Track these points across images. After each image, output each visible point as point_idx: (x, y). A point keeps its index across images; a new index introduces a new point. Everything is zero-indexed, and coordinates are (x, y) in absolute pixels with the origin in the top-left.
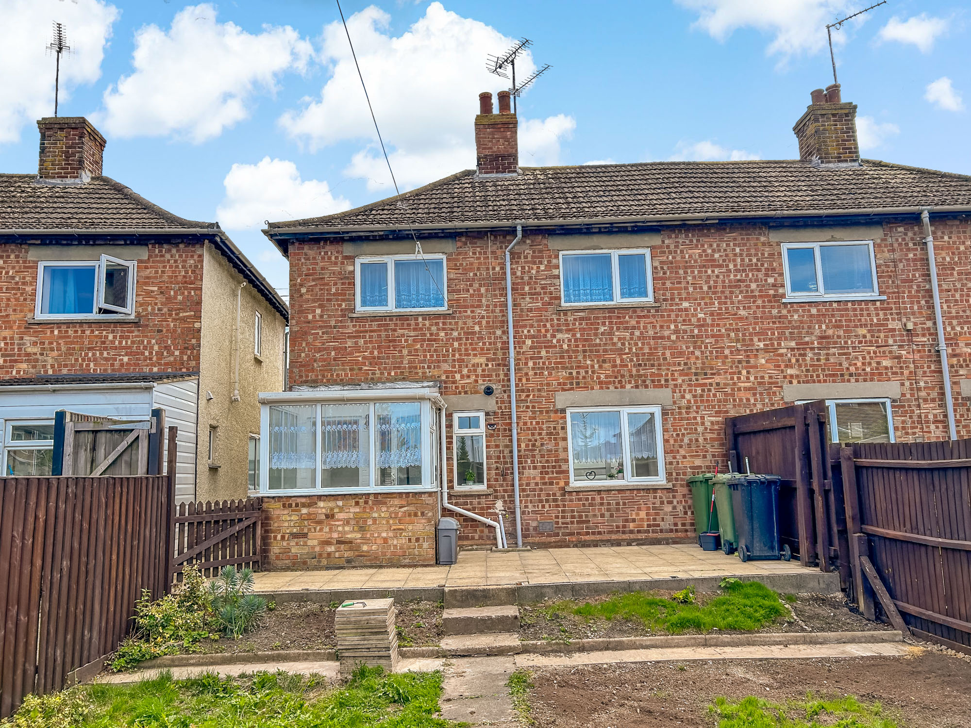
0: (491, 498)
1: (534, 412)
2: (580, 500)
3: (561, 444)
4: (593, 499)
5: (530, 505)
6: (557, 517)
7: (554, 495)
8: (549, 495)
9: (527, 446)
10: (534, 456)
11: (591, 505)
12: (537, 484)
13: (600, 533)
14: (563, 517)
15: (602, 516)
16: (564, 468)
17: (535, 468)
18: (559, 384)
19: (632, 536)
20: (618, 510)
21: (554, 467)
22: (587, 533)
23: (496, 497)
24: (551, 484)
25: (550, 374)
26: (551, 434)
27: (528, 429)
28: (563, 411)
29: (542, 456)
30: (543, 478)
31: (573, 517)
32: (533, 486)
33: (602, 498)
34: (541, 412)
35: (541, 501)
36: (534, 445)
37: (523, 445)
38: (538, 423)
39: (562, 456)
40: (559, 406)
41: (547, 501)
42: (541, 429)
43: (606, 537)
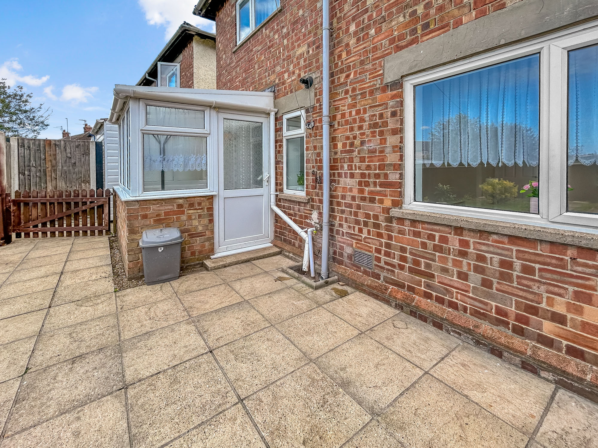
0: (308, 207)
1: (354, 98)
2: (417, 234)
5: (345, 225)
6: (378, 251)
7: (376, 217)
8: (368, 216)
9: (344, 145)
10: (351, 160)
12: (353, 198)
14: (387, 254)
15: (463, 276)
16: (393, 177)
17: (352, 176)
21: (377, 176)
23: (312, 207)
24: (372, 200)
26: (376, 125)
28: (398, 84)
29: (362, 160)
30: (361, 191)
32: (348, 200)
33: (465, 243)
34: (363, 95)
35: (357, 222)
36: (352, 144)
37: (340, 145)
38: (358, 112)
39: (392, 158)
40: (389, 78)
41: (366, 224)
42: (362, 120)
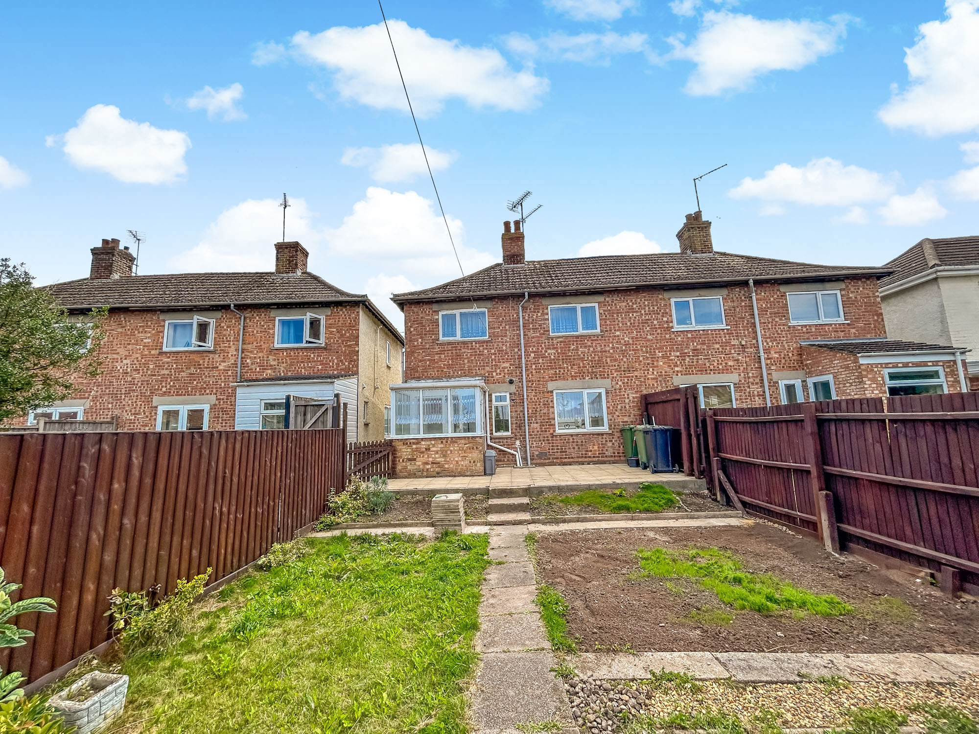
0: (513, 439)
1: (536, 393)
2: (561, 440)
3: (551, 410)
4: (569, 439)
5: (534, 443)
6: (549, 449)
7: (547, 437)
8: (544, 437)
9: (532, 411)
10: (536, 417)
11: (567, 442)
12: (538, 432)
13: (572, 458)
14: (552, 449)
15: (574, 448)
16: (553, 423)
17: (537, 423)
18: (549, 377)
19: (590, 459)
20: (582, 445)
21: (547, 422)
22: (566, 458)
23: (516, 439)
24: (546, 431)
25: (544, 372)
26: (545, 404)
27: (533, 402)
28: (552, 392)
29: (541, 417)
30: (541, 428)
31: (558, 449)
32: (536, 433)
33: (573, 439)
34: (540, 393)
35: (540, 441)
36: (536, 411)
37: (530, 411)
38: (538, 399)
39: (551, 416)
40: (550, 389)
41: (544, 441)
42: (540, 402)
43: (576, 460)
